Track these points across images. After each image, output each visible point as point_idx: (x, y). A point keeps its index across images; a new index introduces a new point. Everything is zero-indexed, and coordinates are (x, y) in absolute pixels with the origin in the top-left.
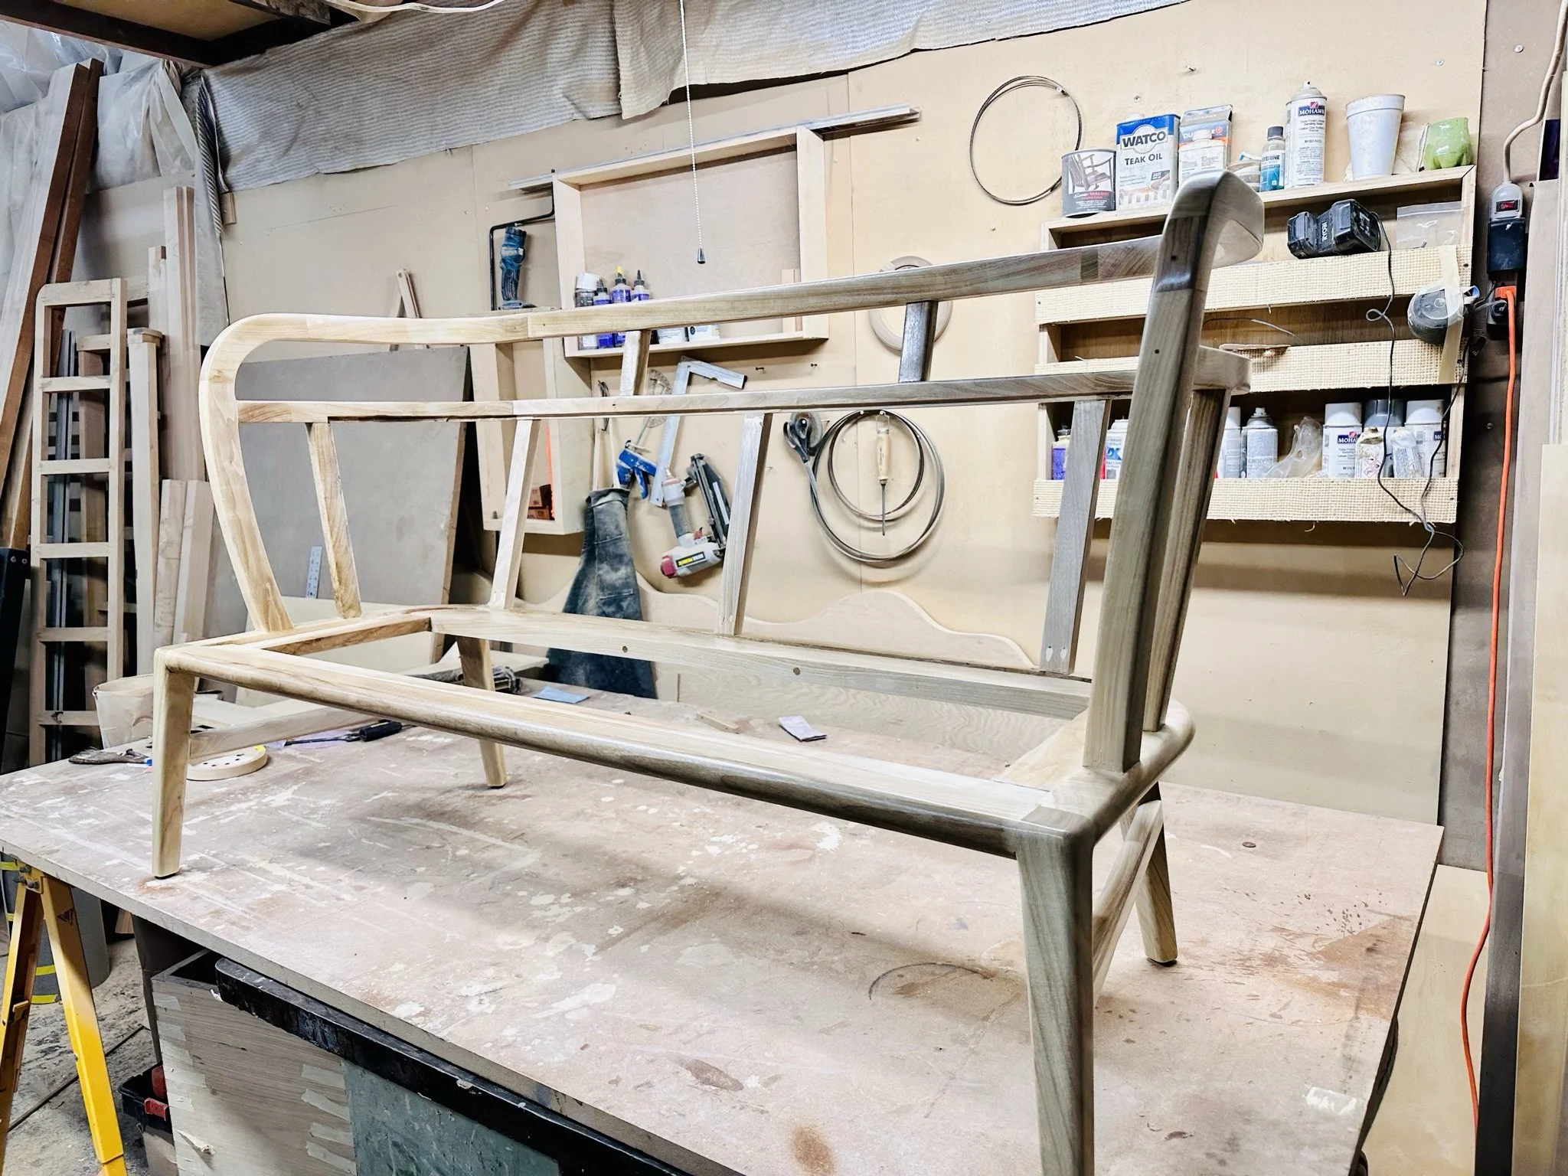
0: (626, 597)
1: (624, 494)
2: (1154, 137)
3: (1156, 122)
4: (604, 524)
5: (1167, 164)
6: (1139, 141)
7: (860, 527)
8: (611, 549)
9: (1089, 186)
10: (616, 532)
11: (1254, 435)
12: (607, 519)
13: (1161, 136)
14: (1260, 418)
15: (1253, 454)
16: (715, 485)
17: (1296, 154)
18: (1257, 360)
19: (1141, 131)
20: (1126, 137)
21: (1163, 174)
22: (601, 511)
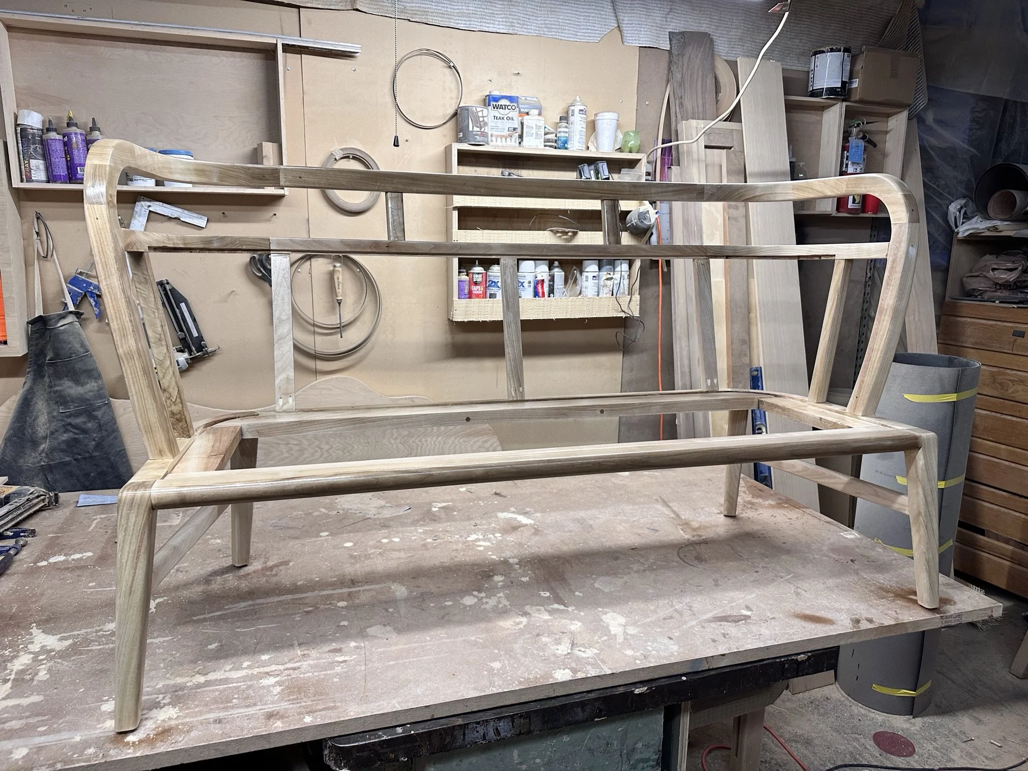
0: (100, 407)
1: (78, 315)
2: (509, 107)
3: (511, 99)
4: (69, 343)
5: (516, 124)
6: (501, 107)
7: (314, 333)
8: (78, 366)
9: (481, 128)
10: (82, 350)
11: (558, 275)
12: (71, 339)
13: (513, 107)
14: (557, 267)
15: (558, 285)
16: (183, 305)
17: (577, 133)
18: (565, 237)
19: (503, 102)
20: (494, 104)
21: (515, 129)
22: (64, 332)
